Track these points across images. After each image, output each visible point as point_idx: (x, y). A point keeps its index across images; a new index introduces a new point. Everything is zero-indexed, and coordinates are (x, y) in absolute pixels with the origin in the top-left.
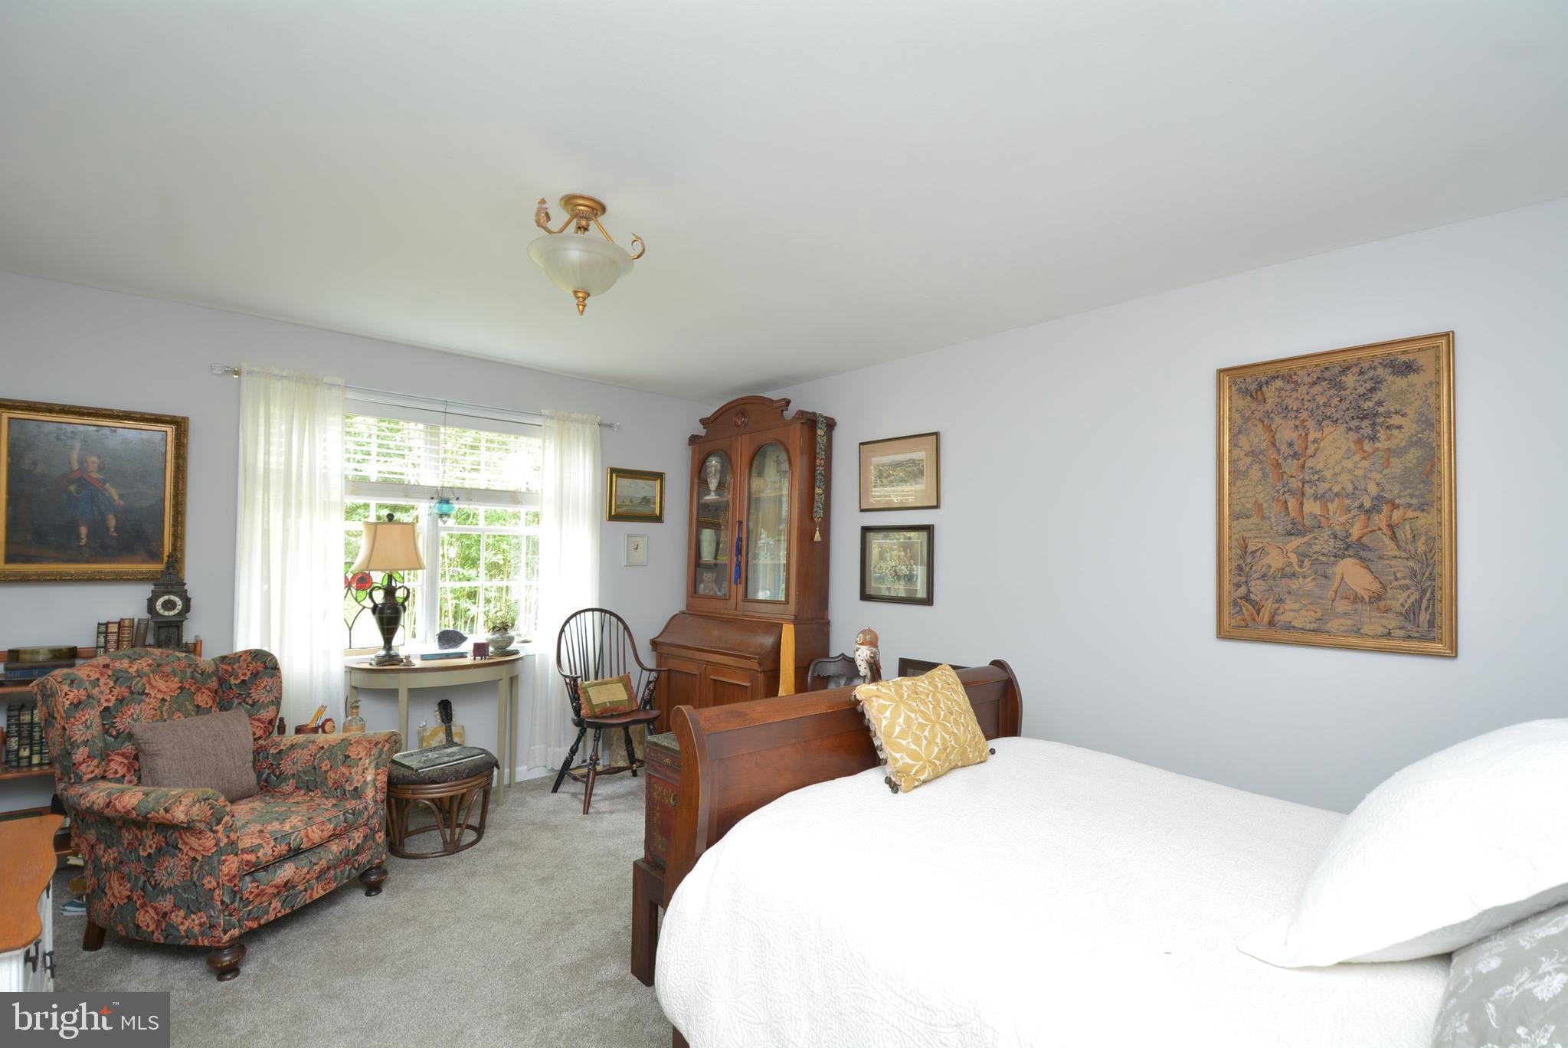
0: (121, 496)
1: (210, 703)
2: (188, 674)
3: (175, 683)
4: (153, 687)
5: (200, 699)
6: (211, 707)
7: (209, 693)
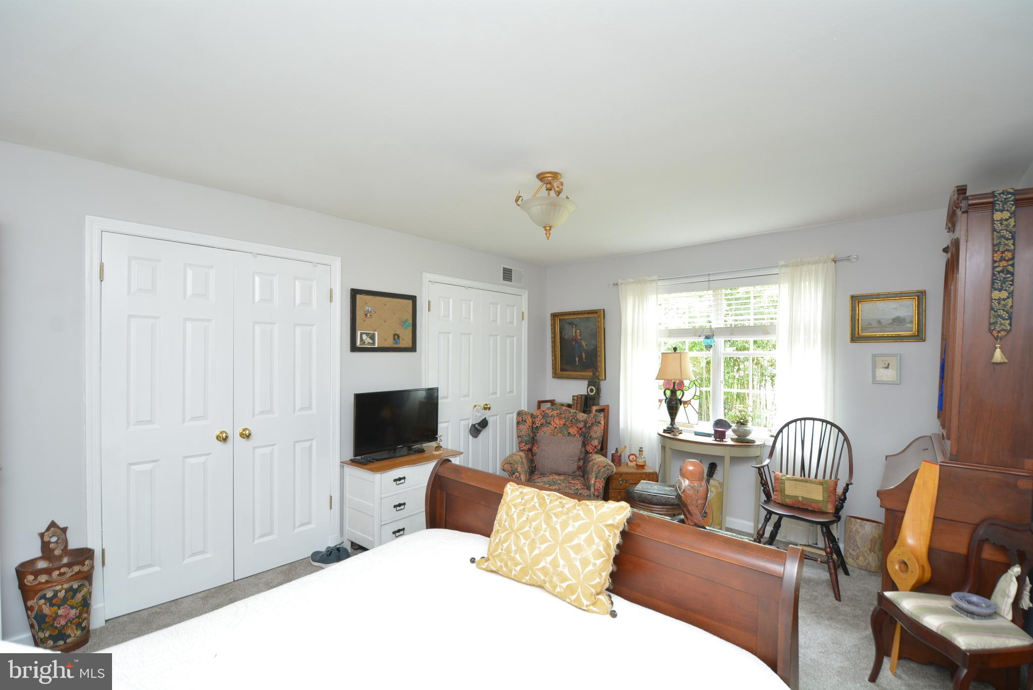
0: (586, 345)
1: (576, 433)
2: (570, 419)
3: (562, 422)
4: (554, 422)
5: (571, 430)
6: (576, 435)
7: (576, 429)
